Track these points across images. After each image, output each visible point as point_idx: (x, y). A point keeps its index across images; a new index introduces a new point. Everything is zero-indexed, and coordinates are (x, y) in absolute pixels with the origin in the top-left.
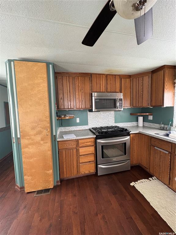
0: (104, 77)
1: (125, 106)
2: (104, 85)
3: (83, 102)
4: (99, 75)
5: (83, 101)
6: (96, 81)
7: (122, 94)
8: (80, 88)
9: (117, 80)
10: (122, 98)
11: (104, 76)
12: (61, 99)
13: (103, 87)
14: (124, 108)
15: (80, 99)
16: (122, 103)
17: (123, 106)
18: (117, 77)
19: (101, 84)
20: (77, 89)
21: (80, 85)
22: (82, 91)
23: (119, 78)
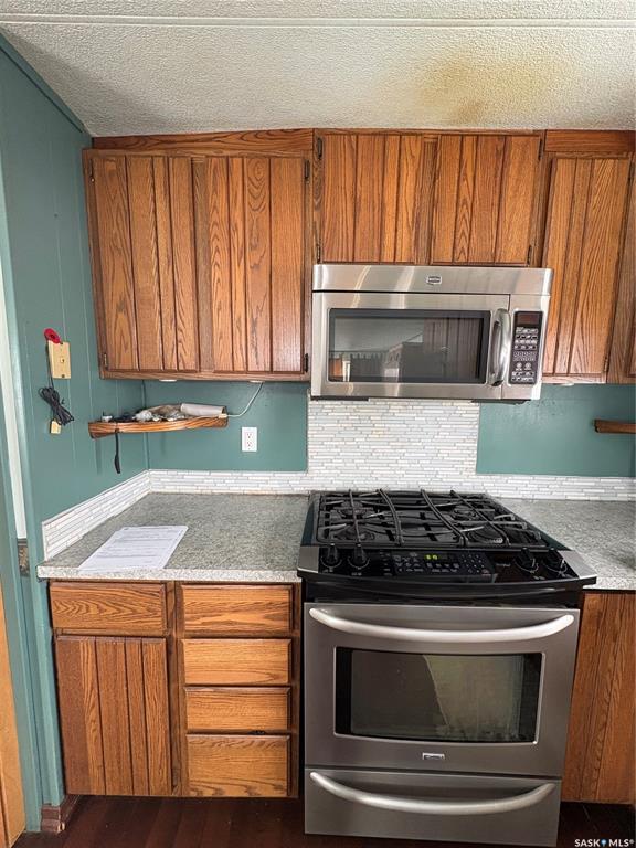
0: (417, 151)
1: (561, 368)
2: (406, 216)
3: (253, 331)
4: (379, 140)
5: (254, 323)
6: (349, 181)
7: (547, 272)
8: (238, 239)
9: (512, 171)
10: (544, 308)
11: (414, 148)
12: (119, 309)
13: (404, 232)
14: (551, 380)
15: (239, 309)
16: (536, 348)
17: (545, 365)
18: (515, 153)
19: (390, 210)
20: (223, 245)
21: (237, 215)
22: (253, 257)
23: (532, 154)
